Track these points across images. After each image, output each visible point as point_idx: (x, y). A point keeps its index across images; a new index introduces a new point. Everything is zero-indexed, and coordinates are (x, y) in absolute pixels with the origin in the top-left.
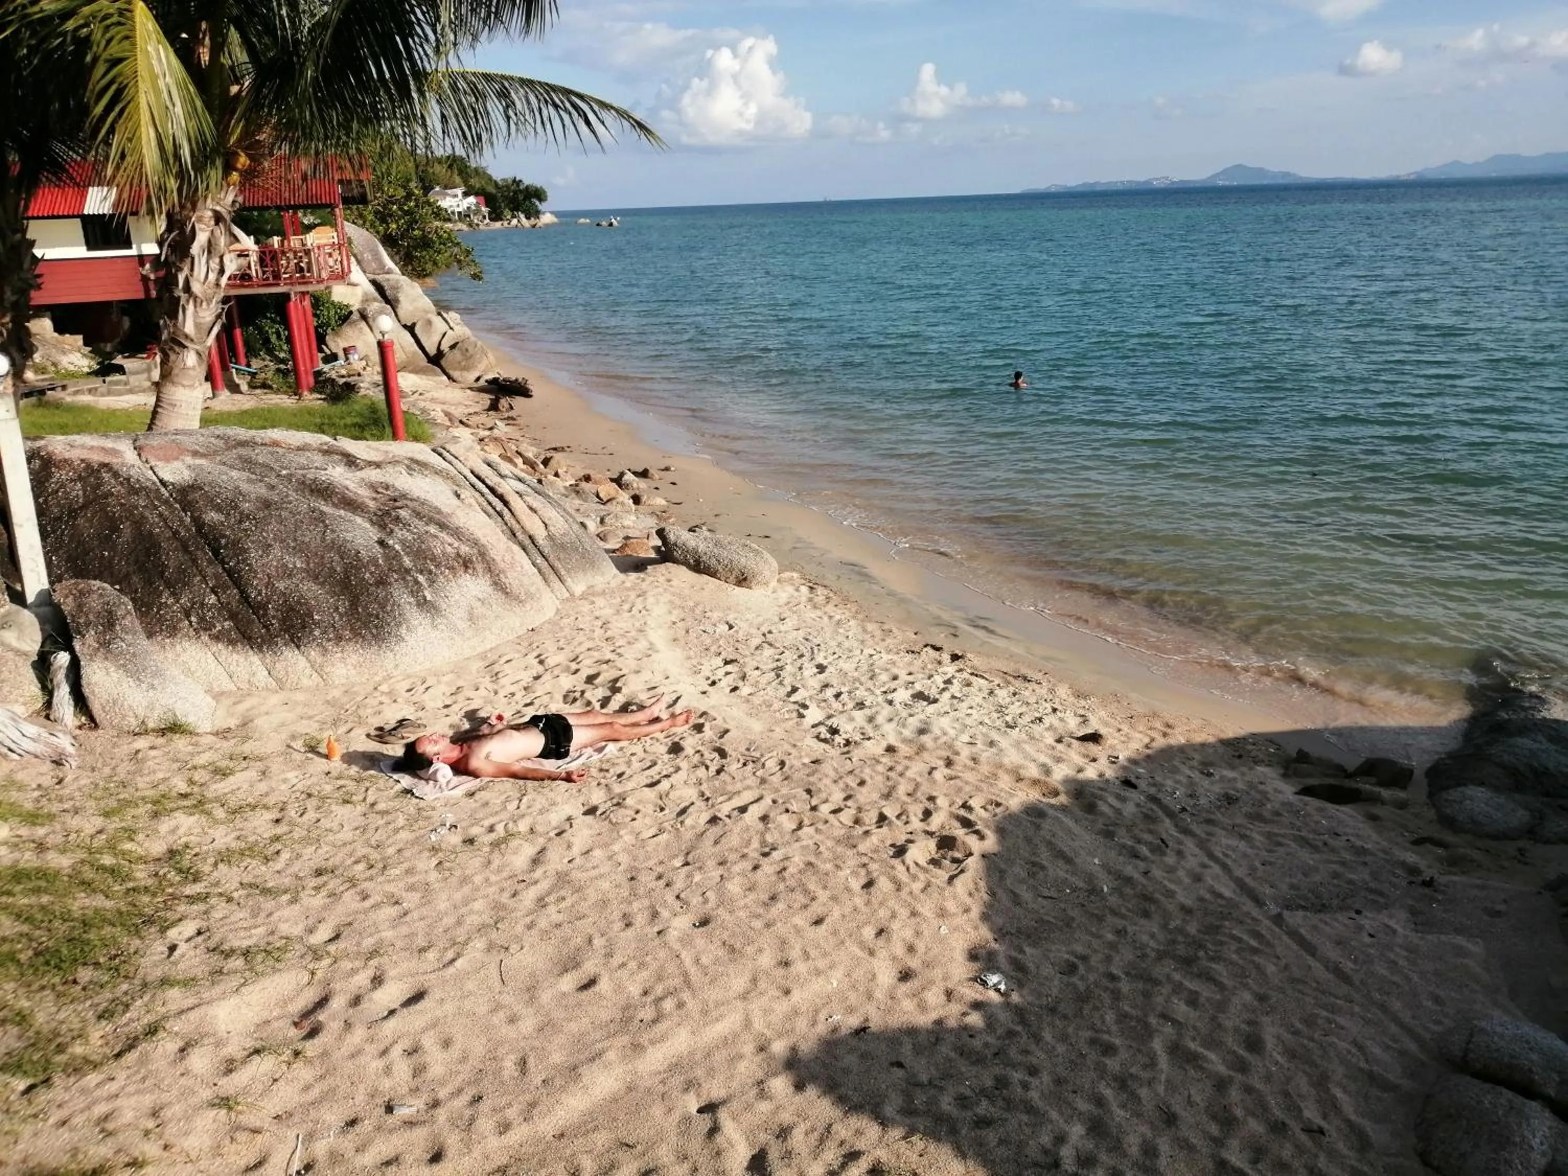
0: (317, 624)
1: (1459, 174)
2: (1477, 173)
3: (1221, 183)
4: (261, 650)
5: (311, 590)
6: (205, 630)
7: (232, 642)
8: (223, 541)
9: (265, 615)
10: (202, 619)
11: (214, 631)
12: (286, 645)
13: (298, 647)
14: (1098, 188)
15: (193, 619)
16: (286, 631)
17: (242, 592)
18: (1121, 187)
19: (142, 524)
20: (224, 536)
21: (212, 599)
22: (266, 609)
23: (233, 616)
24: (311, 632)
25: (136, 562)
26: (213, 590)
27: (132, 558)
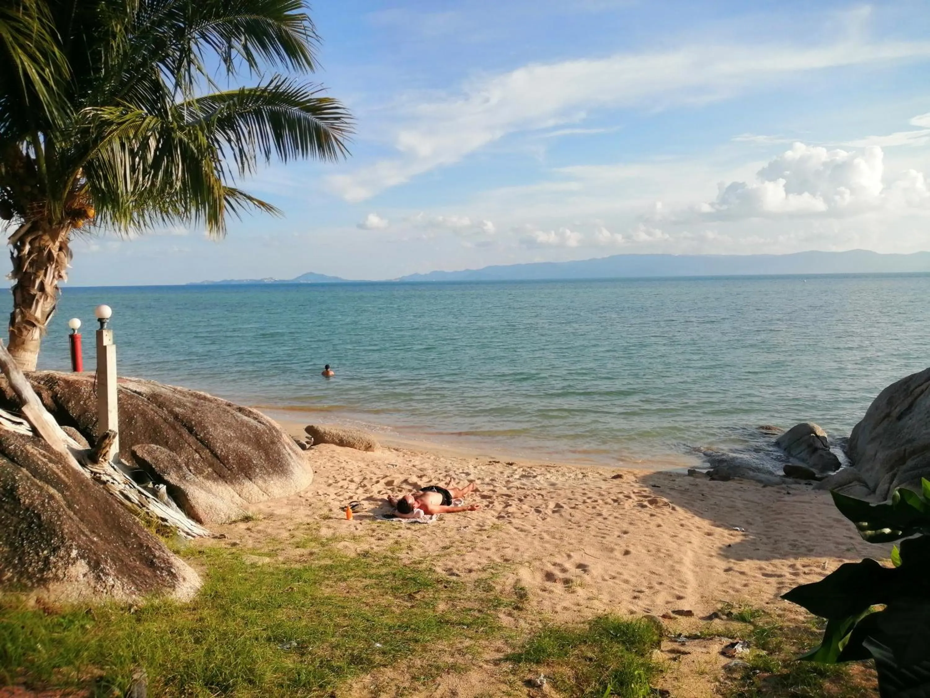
0: (256, 465)
1: (419, 280)
2: (424, 280)
3: (302, 282)
4: (232, 483)
5: (246, 449)
6: (200, 474)
7: (215, 480)
8: (193, 423)
9: (228, 463)
10: (196, 468)
11: (205, 474)
12: (244, 479)
13: (251, 479)
14: (233, 283)
15: (191, 468)
16: (242, 471)
17: (212, 451)
18: (245, 282)
19: (146, 415)
20: (192, 420)
21: (197, 456)
22: (228, 460)
23: (211, 465)
24: (255, 471)
25: (150, 438)
26: (196, 451)
27: (147, 435)
